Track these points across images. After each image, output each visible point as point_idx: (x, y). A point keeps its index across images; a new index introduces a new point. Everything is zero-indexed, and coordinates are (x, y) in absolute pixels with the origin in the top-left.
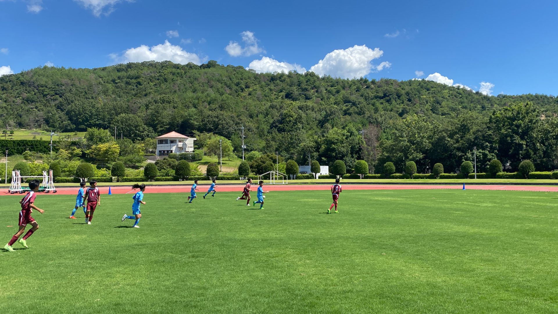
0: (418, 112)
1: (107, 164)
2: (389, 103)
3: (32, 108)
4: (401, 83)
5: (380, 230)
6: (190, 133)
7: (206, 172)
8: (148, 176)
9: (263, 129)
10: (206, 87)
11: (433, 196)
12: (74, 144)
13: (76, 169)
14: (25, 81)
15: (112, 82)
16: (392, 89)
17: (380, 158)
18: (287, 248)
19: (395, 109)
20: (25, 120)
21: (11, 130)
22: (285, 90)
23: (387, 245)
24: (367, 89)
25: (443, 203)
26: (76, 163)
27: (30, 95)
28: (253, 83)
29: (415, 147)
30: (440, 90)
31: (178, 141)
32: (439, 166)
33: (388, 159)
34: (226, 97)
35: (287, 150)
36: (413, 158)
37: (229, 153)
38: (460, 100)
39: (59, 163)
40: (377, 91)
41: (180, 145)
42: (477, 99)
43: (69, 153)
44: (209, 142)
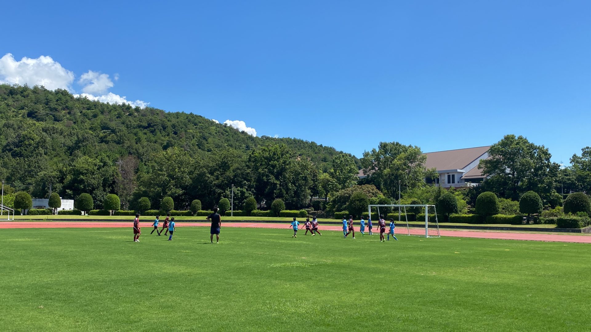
0: (183, 147)
2: (153, 134)
4: (167, 114)
16: (157, 119)
17: (135, 193)
19: (159, 141)
22: (27, 107)
24: (129, 116)
29: (175, 182)
30: (207, 126)
32: (197, 203)
33: (144, 194)
35: (22, 179)
36: (172, 193)
38: (226, 137)
40: (140, 120)
42: (243, 138)
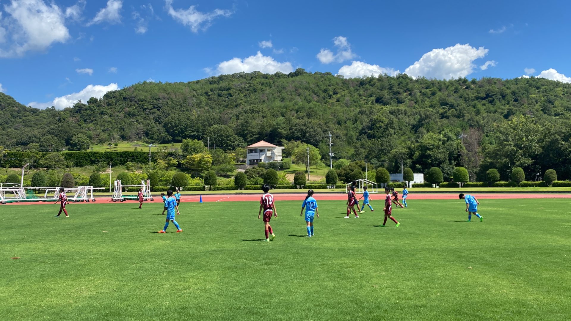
0: (526, 113)
1: (200, 173)
2: (492, 104)
3: (133, 122)
4: (505, 82)
5: (471, 242)
6: (278, 142)
7: (293, 181)
8: (238, 185)
9: (352, 136)
10: (293, 96)
11: (541, 205)
12: (170, 154)
13: (172, 178)
14: (127, 96)
15: (205, 95)
16: (495, 88)
17: (482, 164)
18: (363, 258)
19: (499, 111)
20: (127, 133)
21: (115, 143)
22: (375, 94)
23: (476, 258)
24: (466, 90)
25: (552, 213)
26: (172, 173)
27: (132, 109)
28: (341, 89)
29: (523, 152)
30: (552, 88)
31: (266, 150)
32: (551, 173)
33: (492, 165)
34: (314, 104)
35: (378, 157)
36: (521, 164)
37: (316, 161)
39: (156, 172)
40: (478, 92)
41: (269, 153)
43: (166, 163)
44: (296, 150)
